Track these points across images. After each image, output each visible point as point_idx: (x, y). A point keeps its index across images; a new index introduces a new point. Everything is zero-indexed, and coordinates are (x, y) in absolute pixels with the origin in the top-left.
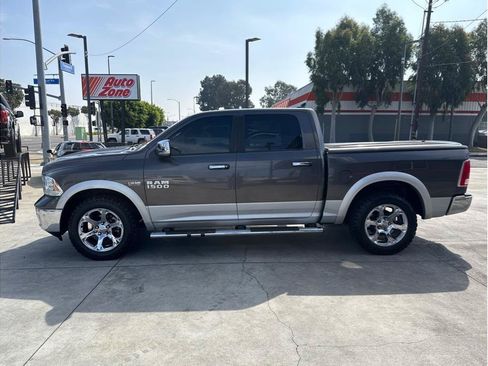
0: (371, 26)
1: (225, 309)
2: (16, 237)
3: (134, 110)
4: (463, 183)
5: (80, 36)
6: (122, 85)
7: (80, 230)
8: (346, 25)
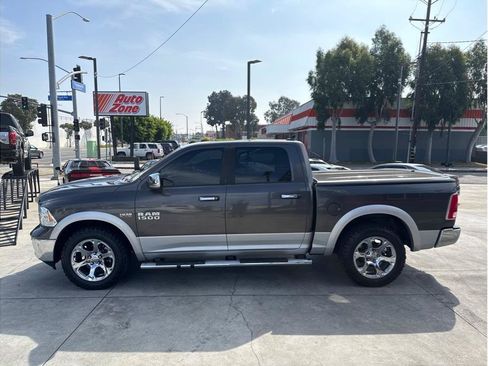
0: (370, 46)
1: (207, 351)
2: (16, 261)
3: (143, 125)
4: (451, 216)
5: (90, 59)
6: (132, 101)
7: (73, 260)
8: (346, 45)
